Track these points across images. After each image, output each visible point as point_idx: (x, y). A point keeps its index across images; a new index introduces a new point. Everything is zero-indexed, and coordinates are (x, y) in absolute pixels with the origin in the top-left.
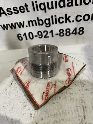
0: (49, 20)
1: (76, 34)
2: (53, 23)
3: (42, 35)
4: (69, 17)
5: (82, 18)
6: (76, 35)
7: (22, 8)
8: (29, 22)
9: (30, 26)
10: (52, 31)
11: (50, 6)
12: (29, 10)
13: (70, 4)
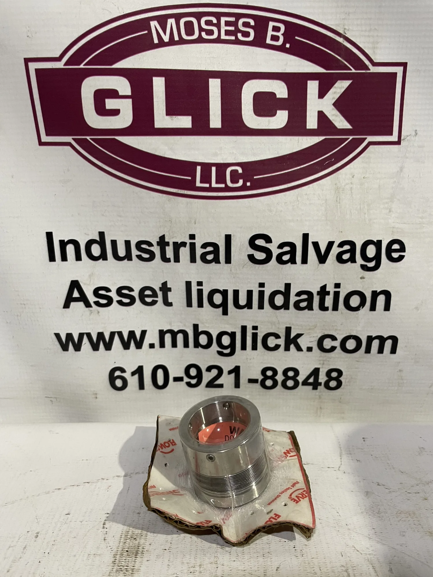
0: (233, 335)
1: (315, 385)
2: (244, 347)
3: (199, 376)
4: (299, 336)
5: (337, 344)
6: (315, 388)
7: (148, 292)
8: (162, 334)
9: (162, 345)
10: (236, 371)
11: (243, 301)
12: (170, 301)
13: (304, 304)
